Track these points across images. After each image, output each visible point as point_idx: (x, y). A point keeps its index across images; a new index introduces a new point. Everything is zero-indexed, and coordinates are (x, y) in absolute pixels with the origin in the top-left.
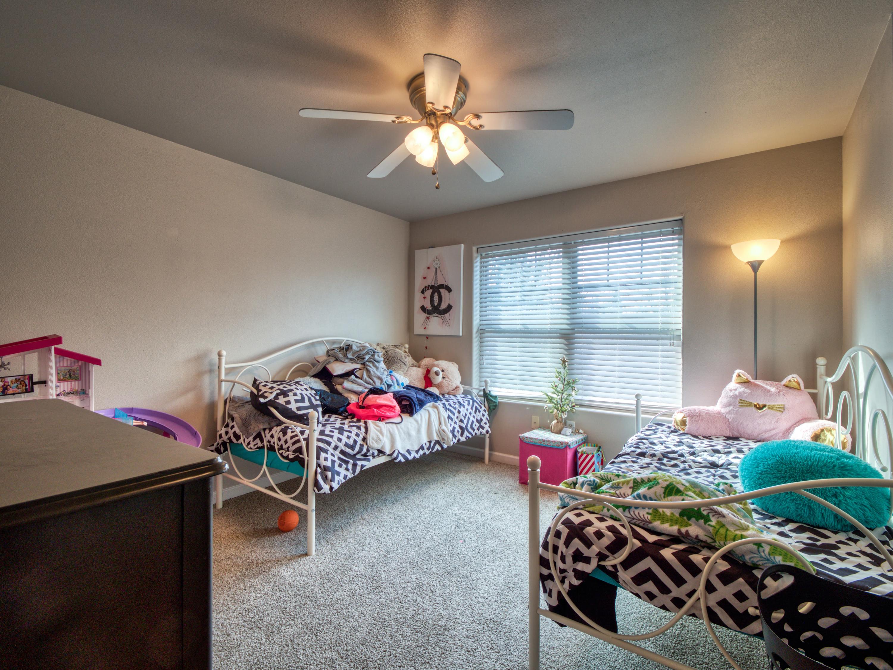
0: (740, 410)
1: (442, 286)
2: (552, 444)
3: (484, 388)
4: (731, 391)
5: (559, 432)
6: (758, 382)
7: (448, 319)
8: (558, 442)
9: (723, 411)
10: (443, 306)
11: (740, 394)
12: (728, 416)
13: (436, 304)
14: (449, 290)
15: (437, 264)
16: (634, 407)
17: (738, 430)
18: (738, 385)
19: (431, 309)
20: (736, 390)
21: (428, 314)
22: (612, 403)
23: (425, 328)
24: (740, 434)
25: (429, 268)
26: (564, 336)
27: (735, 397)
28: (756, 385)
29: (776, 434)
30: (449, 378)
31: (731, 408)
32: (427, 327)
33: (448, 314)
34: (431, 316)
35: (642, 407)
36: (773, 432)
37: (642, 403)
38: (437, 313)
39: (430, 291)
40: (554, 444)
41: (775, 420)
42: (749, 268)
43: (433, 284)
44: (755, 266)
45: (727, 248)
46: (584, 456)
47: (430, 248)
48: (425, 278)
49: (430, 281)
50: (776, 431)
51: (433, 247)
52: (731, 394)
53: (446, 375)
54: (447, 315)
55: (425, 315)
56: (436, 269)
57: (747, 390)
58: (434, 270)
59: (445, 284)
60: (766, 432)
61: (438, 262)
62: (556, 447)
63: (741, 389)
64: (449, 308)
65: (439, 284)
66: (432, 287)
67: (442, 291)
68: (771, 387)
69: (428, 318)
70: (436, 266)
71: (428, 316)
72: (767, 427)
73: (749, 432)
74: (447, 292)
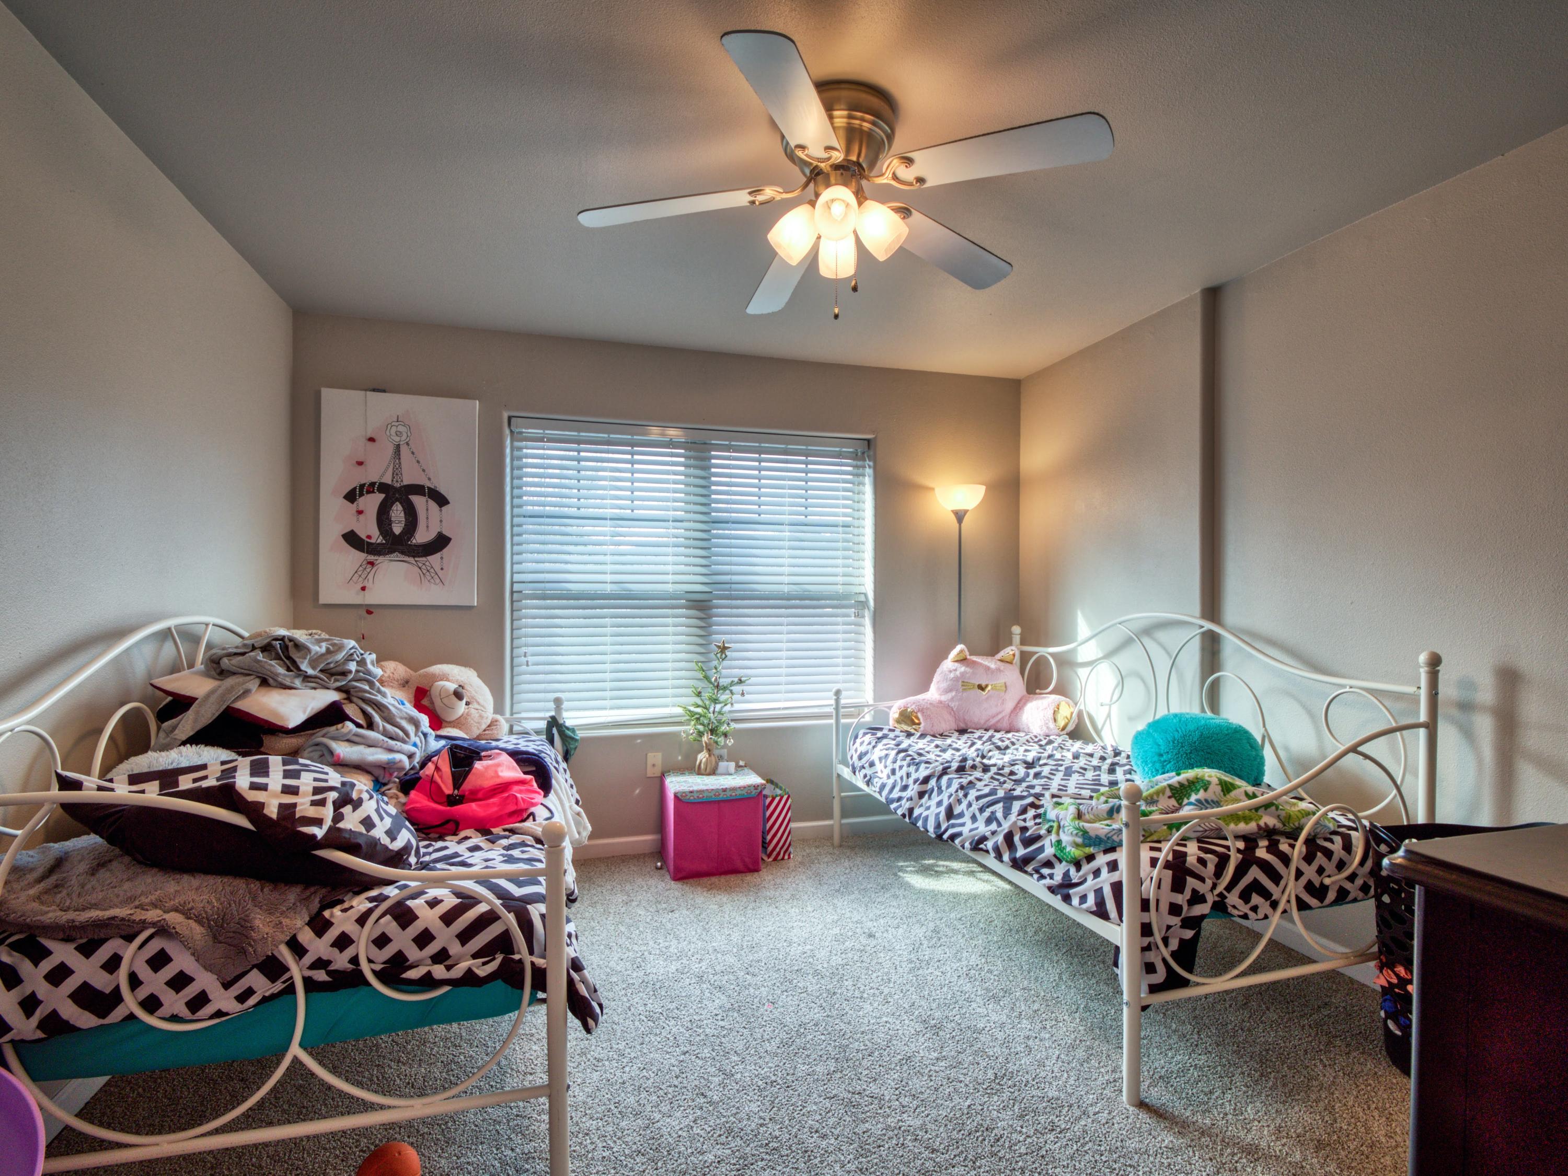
0: (965, 694)
1: (418, 489)
2: (738, 792)
3: (553, 713)
4: (950, 671)
5: (713, 772)
6: (974, 658)
7: (437, 569)
8: (749, 786)
9: (944, 698)
10: (422, 536)
11: (963, 674)
12: (952, 705)
13: (397, 529)
14: (441, 500)
15: (398, 434)
16: (831, 710)
17: (964, 720)
18: (956, 664)
19: (380, 540)
20: (955, 670)
21: (369, 552)
22: (779, 709)
23: (363, 589)
24: (966, 724)
25: (372, 440)
26: (695, 603)
27: (956, 679)
28: (974, 662)
29: (1003, 718)
30: (478, 703)
31: (954, 693)
32: (368, 585)
33: (438, 555)
34: (381, 559)
35: (843, 707)
36: (1000, 717)
37: (843, 702)
38: (403, 553)
39: (379, 497)
40: (744, 792)
41: (1000, 701)
42: (953, 518)
43: (387, 480)
44: (960, 516)
45: (933, 489)
46: (778, 799)
47: (374, 390)
48: (360, 463)
49: (378, 472)
50: (1003, 714)
51: (384, 391)
52: (952, 675)
53: (473, 698)
54: (434, 559)
55: (358, 557)
56: (398, 448)
57: (968, 670)
58: (390, 450)
59: (428, 484)
60: (993, 717)
61: (401, 428)
62: (746, 796)
63: (962, 669)
64: (441, 542)
65: (406, 483)
66: (383, 488)
67: (419, 501)
68: (991, 663)
69: (372, 564)
70: (397, 439)
71: (371, 558)
72: (994, 710)
73: (976, 720)
74: (433, 505)
